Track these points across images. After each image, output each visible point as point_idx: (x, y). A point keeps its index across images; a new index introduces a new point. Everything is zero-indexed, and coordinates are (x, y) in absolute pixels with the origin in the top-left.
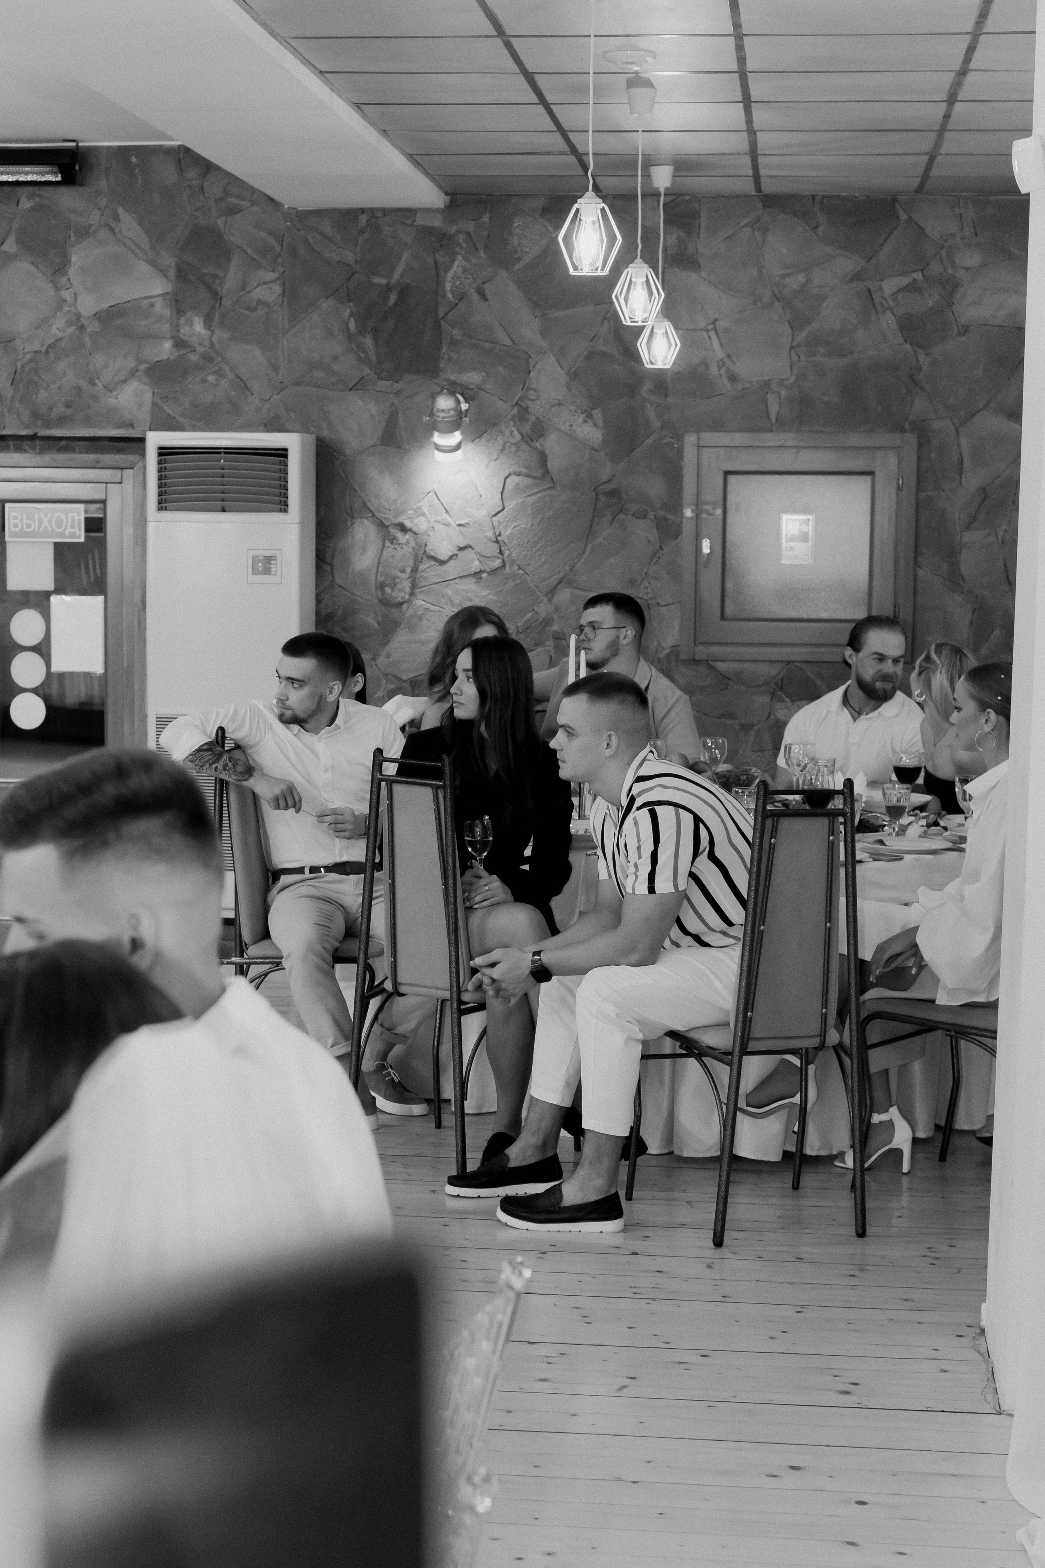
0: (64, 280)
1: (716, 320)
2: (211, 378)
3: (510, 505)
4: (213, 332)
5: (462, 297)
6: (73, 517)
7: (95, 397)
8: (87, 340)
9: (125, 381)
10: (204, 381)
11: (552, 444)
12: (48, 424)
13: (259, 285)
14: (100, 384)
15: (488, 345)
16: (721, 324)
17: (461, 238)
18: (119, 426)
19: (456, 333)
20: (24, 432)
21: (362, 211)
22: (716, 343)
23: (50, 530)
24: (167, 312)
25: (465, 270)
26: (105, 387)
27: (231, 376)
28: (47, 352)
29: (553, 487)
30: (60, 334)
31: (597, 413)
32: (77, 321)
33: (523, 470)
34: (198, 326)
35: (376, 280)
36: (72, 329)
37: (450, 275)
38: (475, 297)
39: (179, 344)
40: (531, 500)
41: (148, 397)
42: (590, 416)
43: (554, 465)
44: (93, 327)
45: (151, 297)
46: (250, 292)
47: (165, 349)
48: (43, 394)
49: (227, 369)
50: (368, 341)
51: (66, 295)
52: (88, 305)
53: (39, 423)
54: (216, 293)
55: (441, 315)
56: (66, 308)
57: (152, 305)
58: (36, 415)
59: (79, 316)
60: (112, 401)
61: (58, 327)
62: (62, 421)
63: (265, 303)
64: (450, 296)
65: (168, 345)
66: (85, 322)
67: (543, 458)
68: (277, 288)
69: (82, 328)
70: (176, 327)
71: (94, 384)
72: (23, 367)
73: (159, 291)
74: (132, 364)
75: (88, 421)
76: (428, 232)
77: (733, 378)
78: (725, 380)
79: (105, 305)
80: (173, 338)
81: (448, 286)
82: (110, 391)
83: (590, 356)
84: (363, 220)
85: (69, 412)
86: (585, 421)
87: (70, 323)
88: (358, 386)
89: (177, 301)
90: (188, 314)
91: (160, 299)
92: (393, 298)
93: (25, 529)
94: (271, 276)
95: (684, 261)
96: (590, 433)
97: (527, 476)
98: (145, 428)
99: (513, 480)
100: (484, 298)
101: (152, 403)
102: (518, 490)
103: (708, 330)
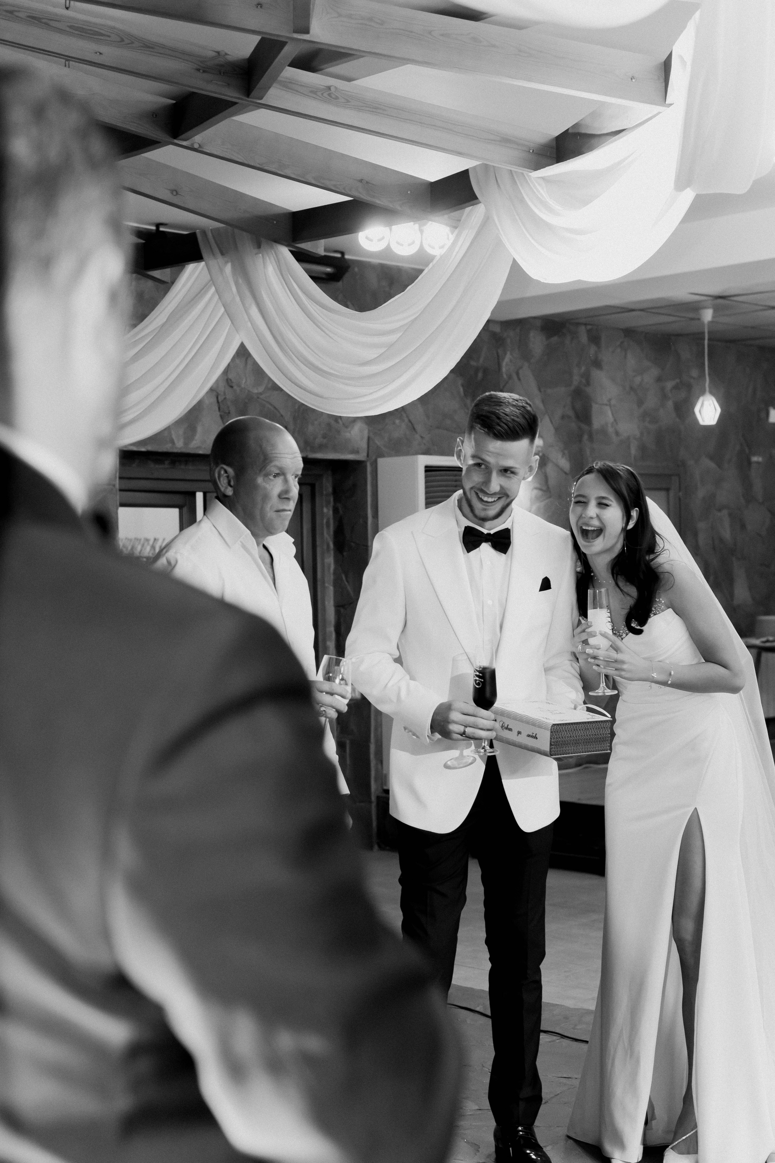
1: (610, 400)
2: (397, 421)
5: (510, 377)
7: (338, 432)
9: (354, 421)
10: (394, 423)
11: (550, 469)
12: (314, 450)
14: (341, 423)
16: (613, 402)
17: (509, 341)
18: (353, 452)
22: (610, 414)
25: (511, 361)
26: (344, 424)
27: (406, 420)
29: (550, 497)
31: (566, 452)
33: (538, 486)
35: (473, 363)
37: (504, 363)
38: (515, 377)
40: (543, 504)
41: (366, 433)
42: (564, 453)
43: (552, 482)
48: (311, 428)
49: (404, 415)
53: (308, 448)
58: (307, 443)
60: (348, 435)
62: (321, 447)
64: (505, 376)
71: (338, 422)
72: (299, 407)
75: (335, 449)
76: (494, 335)
77: (617, 433)
78: (614, 435)
81: (504, 370)
82: (347, 427)
83: (563, 417)
85: (325, 441)
86: (563, 457)
92: (480, 375)
95: (597, 364)
96: (565, 463)
97: (541, 489)
98: (365, 454)
99: (536, 492)
100: (519, 379)
101: (369, 438)
102: (537, 498)
103: (607, 405)
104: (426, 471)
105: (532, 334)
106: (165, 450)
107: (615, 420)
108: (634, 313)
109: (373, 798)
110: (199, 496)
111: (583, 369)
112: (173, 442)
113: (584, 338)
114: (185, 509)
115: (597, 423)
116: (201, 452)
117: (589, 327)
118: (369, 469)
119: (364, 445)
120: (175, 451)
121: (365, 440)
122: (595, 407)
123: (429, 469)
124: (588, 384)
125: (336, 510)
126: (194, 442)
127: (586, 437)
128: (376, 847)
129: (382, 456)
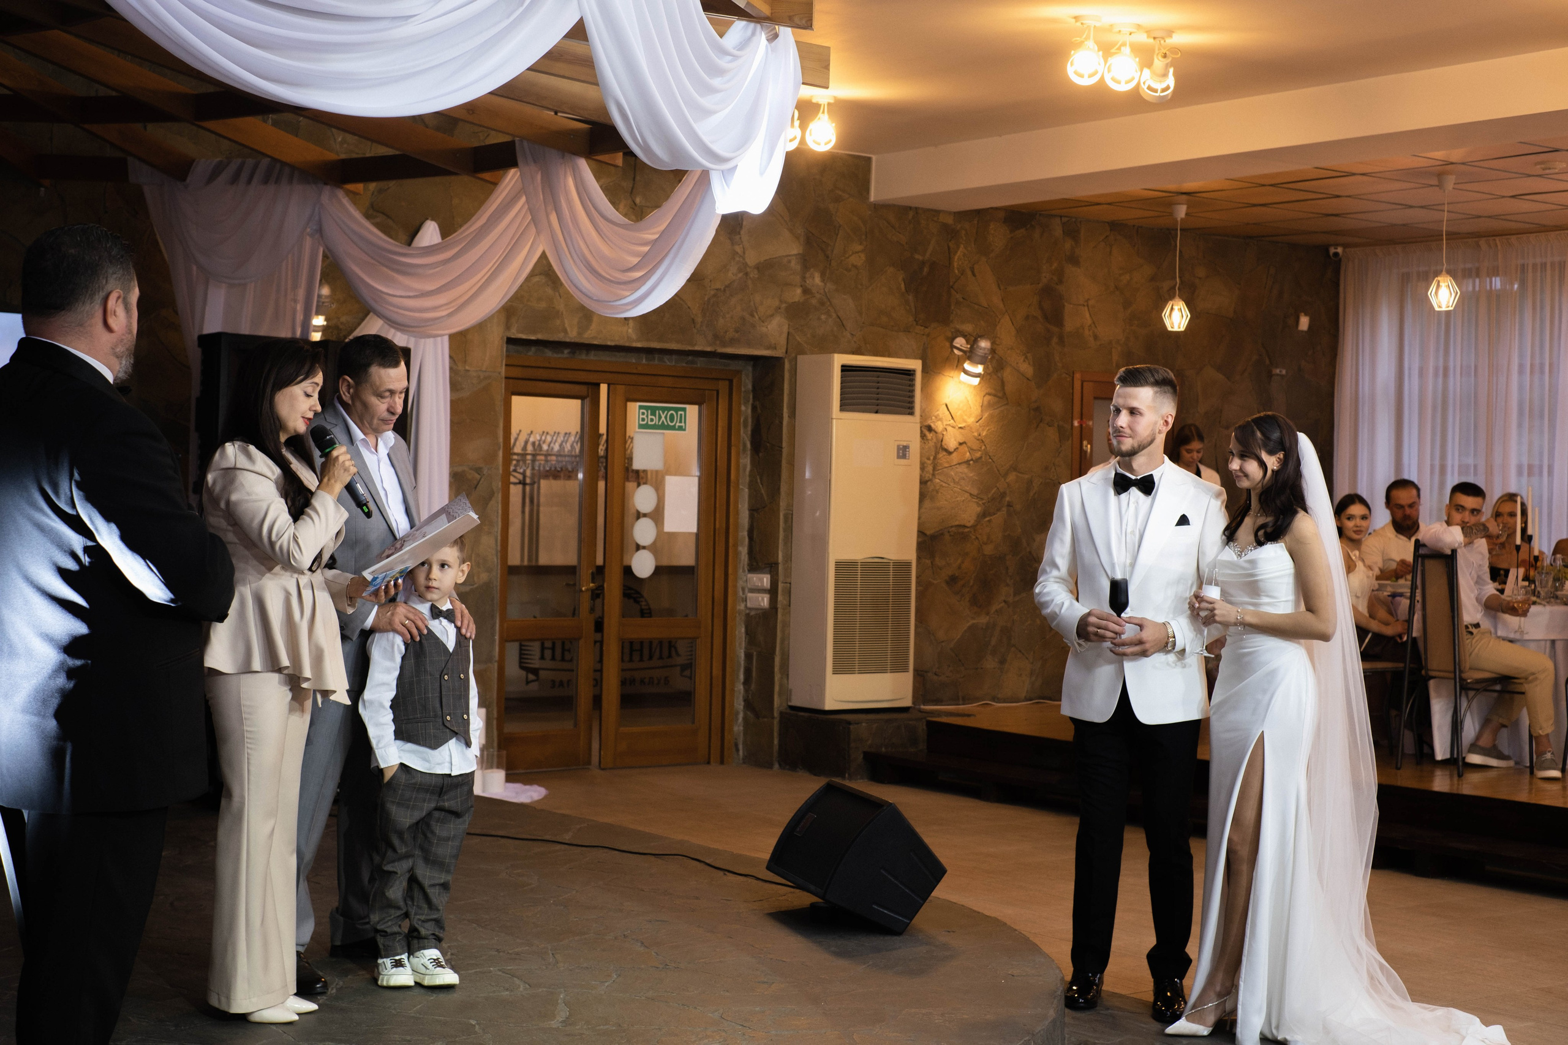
0: (737, 237)
1: (1087, 300)
2: (823, 317)
3: (986, 415)
4: (825, 284)
5: (963, 272)
6: (681, 415)
7: (753, 326)
8: (749, 282)
9: (772, 316)
10: (819, 319)
11: (1007, 374)
12: (724, 345)
13: (853, 254)
14: (757, 317)
15: (976, 307)
16: (1091, 303)
17: (963, 232)
18: (768, 348)
19: (959, 296)
20: (709, 349)
21: (911, 208)
22: (1088, 315)
23: (666, 423)
24: (798, 268)
25: (964, 255)
26: (760, 318)
27: (834, 316)
28: (725, 290)
29: (1007, 404)
30: (734, 278)
31: (1029, 356)
32: (743, 268)
33: (993, 392)
34: (817, 280)
35: (917, 256)
36: (740, 275)
37: (956, 258)
38: (969, 273)
39: (806, 291)
40: (997, 411)
41: (785, 329)
42: (1026, 357)
43: (1009, 388)
44: (754, 274)
45: (790, 256)
46: (848, 258)
47: (796, 295)
48: (721, 321)
49: (832, 310)
50: (911, 297)
51: (738, 249)
52: (752, 258)
53: (718, 342)
54: (828, 257)
55: (951, 284)
56: (737, 259)
57: (790, 262)
58: (716, 336)
59: (746, 265)
60: (764, 329)
61: (732, 274)
62: (732, 342)
63: (855, 267)
64: (956, 271)
65: (799, 291)
66: (748, 270)
67: (1003, 384)
68: (863, 256)
69: (747, 274)
70: (804, 278)
71: (753, 316)
72: (709, 299)
73: (795, 252)
74: (777, 303)
75: (749, 344)
76: (945, 227)
77: (1096, 337)
78: (1092, 339)
79: (762, 260)
80: (801, 286)
81: (955, 265)
82: (763, 322)
83: (1027, 318)
84: (911, 214)
85: (737, 335)
86: (1024, 361)
87: (740, 270)
88: (907, 330)
89: (805, 260)
90: (812, 270)
91: (794, 257)
92: (926, 270)
93: (650, 423)
94: (859, 248)
95: (1074, 260)
96: (1027, 368)
97: (995, 396)
98: (784, 351)
99: (988, 398)
100: (974, 275)
101: (788, 333)
102: (990, 405)
103: (1084, 306)
104: (842, 371)
105: (992, 226)
106: (557, 339)
107: (1094, 323)
108: (1100, 207)
109: (776, 714)
110: (604, 388)
111: (1055, 265)
112: (565, 331)
113: (1058, 232)
114: (587, 401)
115: (1069, 325)
116: (595, 343)
117: (1064, 220)
118: (787, 366)
119: (783, 341)
120: (568, 340)
121: (785, 335)
122: (1068, 308)
123: (845, 369)
124: (1061, 282)
125: (754, 408)
126: (589, 332)
127: (1055, 340)
128: (776, 766)
129: (803, 352)
